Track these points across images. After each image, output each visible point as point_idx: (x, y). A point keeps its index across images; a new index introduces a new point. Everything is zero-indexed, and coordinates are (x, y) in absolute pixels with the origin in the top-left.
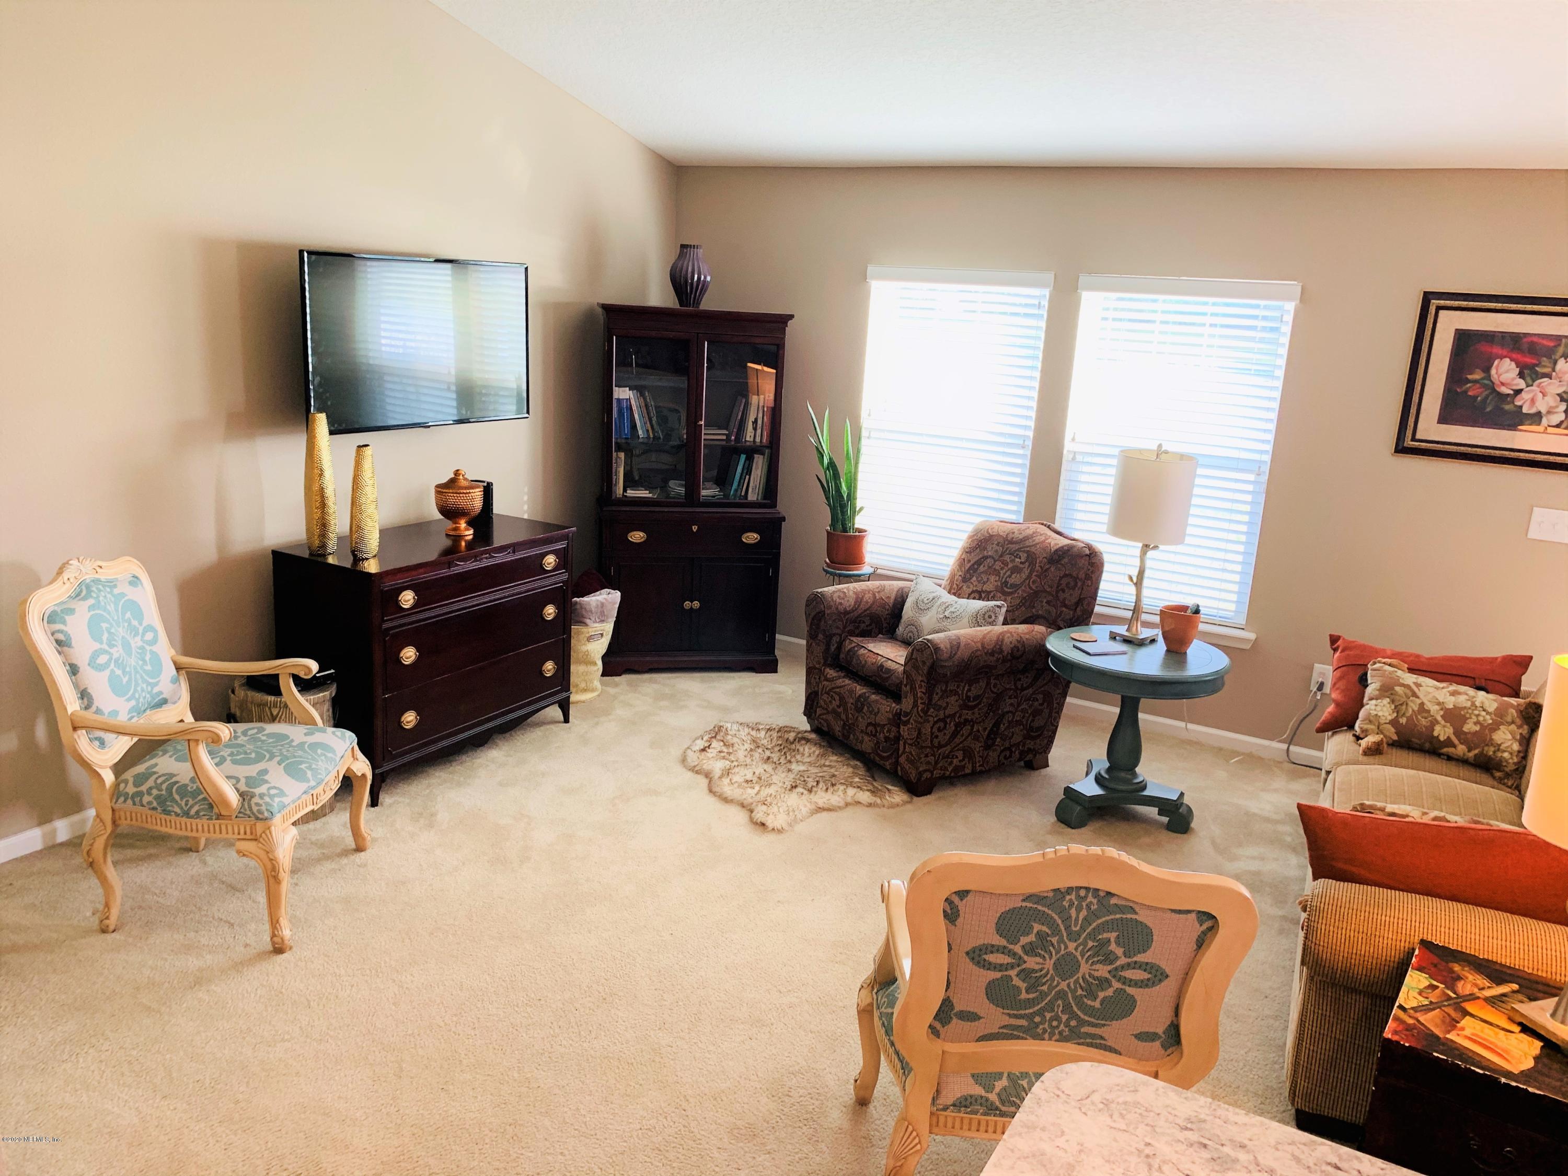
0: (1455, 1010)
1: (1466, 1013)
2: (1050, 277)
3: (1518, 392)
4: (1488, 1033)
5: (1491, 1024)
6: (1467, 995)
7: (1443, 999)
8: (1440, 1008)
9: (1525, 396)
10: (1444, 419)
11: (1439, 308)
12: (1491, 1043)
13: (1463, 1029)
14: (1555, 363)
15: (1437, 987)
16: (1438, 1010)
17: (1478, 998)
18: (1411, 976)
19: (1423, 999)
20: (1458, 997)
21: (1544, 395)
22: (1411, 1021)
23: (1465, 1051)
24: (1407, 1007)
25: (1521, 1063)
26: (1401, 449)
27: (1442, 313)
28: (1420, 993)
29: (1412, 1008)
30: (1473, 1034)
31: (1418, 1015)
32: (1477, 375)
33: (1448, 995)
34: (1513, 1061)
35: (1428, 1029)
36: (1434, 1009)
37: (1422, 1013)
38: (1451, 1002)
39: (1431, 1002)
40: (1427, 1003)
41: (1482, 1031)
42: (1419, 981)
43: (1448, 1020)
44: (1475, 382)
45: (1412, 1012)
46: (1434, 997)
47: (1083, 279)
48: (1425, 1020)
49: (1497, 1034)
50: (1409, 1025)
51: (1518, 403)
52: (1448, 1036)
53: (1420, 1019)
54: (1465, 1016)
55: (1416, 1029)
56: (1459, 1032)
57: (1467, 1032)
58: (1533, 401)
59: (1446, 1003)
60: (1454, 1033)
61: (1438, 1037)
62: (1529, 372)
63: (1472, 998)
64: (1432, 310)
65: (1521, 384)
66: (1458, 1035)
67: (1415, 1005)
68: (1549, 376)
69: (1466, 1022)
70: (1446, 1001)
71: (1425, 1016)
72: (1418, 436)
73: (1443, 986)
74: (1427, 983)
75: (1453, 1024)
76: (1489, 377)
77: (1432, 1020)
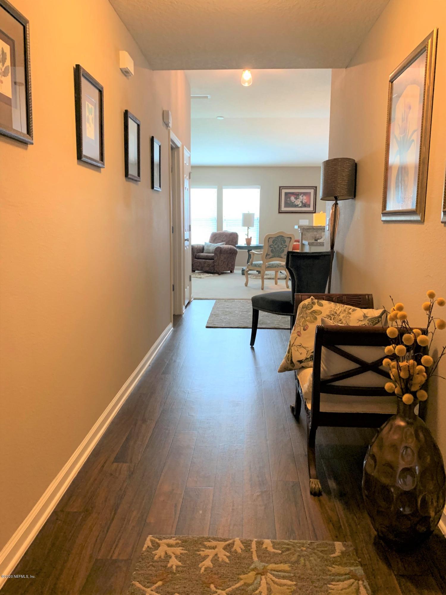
2: (217, 187)
3: (295, 201)
9: (296, 202)
10: (285, 207)
11: (282, 189)
14: (299, 196)
21: (298, 201)
26: (279, 213)
27: (282, 190)
32: (289, 199)
44: (288, 200)
47: (223, 187)
51: (295, 203)
58: (297, 203)
62: (296, 198)
64: (281, 189)
65: (295, 200)
68: (298, 199)
72: (282, 210)
76: (290, 199)
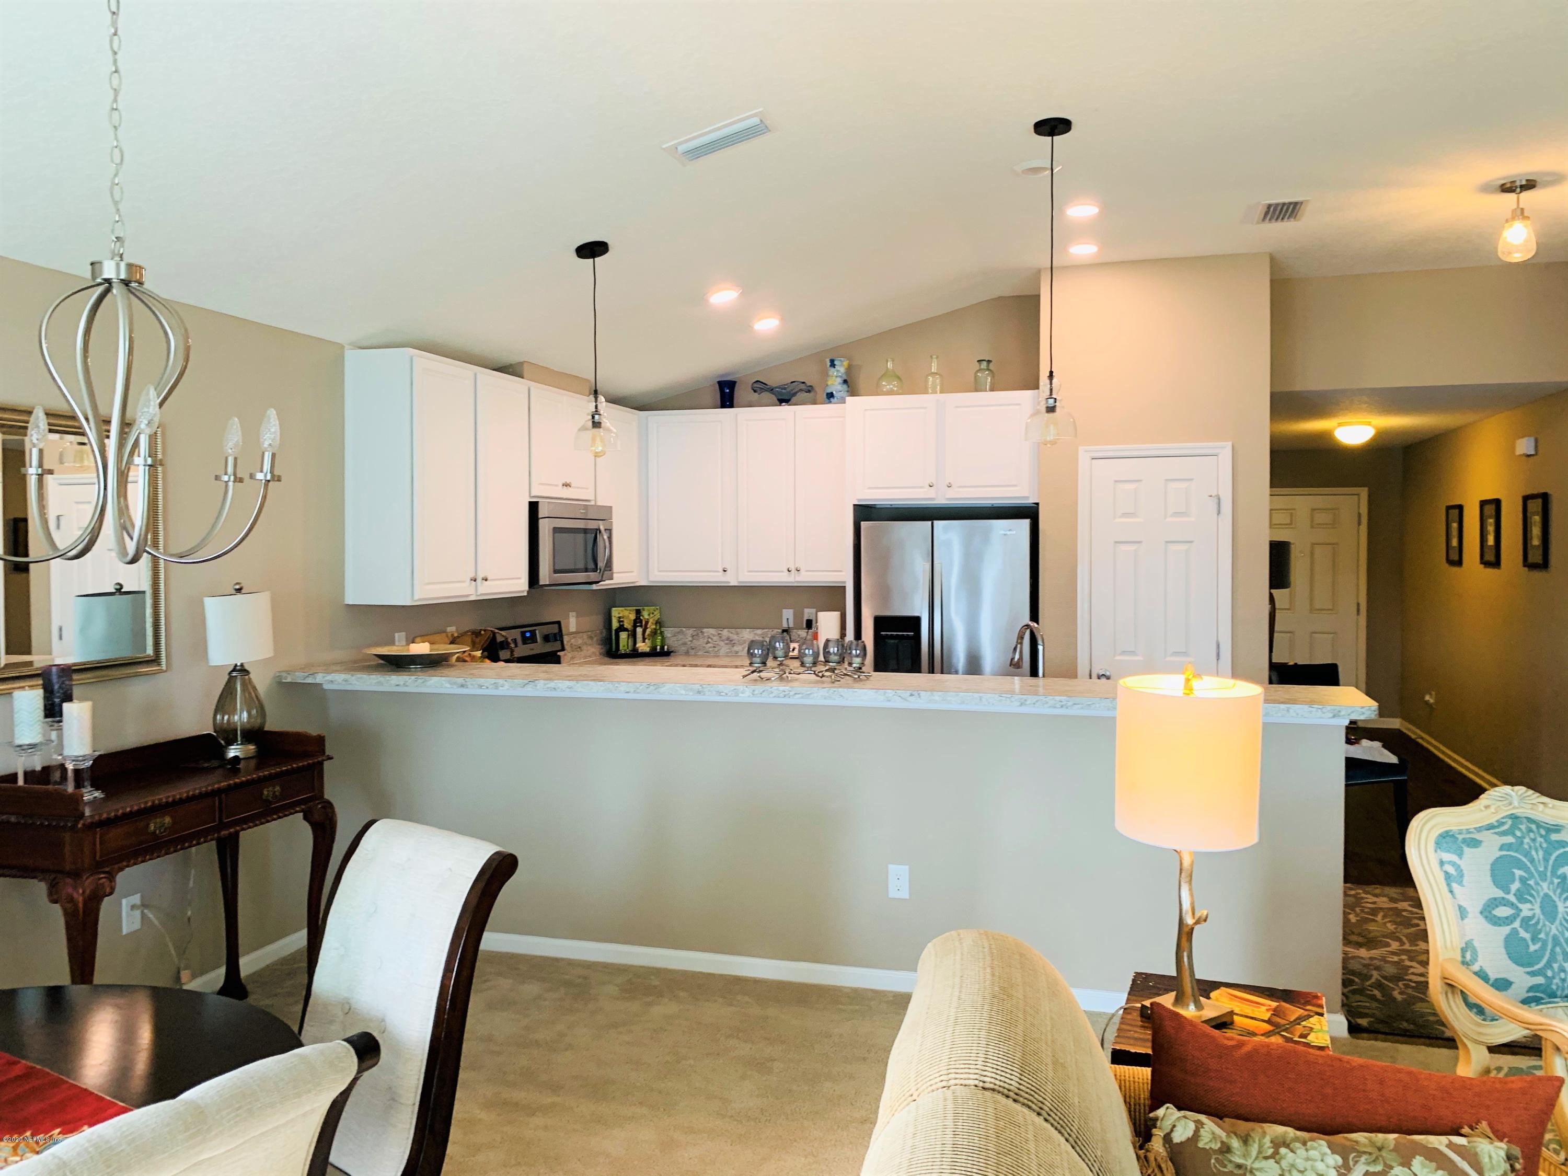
0: (1279, 1023)
1: (1269, 1022)
4: (1249, 1010)
5: (1247, 1017)
6: (1271, 1036)
7: (1292, 1029)
8: (1291, 1022)
12: (1244, 1004)
13: (1268, 1010)
15: (1300, 1037)
16: (1292, 1020)
17: (1262, 1035)
18: (1326, 1040)
19: (1307, 1025)
20: (1279, 1033)
22: (1309, 1007)
23: (1261, 995)
24: (1317, 1016)
25: (1220, 994)
28: (1311, 1029)
29: (1312, 1016)
30: (1259, 1007)
31: (1306, 1013)
33: (1287, 1033)
34: (1225, 994)
35: (1294, 1006)
36: (1295, 1020)
37: (1303, 1015)
38: (1284, 1028)
39: (1299, 1024)
40: (1302, 1023)
41: (1253, 1010)
42: (1317, 1039)
43: (1282, 1015)
45: (1312, 1014)
46: (1299, 1029)
48: (1298, 1011)
49: (1241, 1010)
50: (1309, 1005)
52: (1278, 1004)
53: (1302, 1011)
54: (1269, 1019)
55: (1303, 1003)
56: (1269, 1008)
57: (1264, 1008)
59: (1288, 1026)
60: (1273, 1007)
61: (1285, 1001)
63: (1267, 1034)
66: (1270, 1006)
67: (1311, 1019)
69: (1267, 1016)
70: (1287, 1028)
71: (1299, 1013)
73: (1294, 1039)
74: (1309, 1038)
75: (1276, 1012)
77: (1293, 1012)
